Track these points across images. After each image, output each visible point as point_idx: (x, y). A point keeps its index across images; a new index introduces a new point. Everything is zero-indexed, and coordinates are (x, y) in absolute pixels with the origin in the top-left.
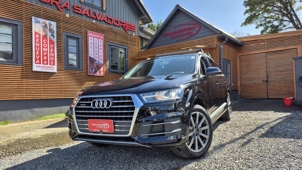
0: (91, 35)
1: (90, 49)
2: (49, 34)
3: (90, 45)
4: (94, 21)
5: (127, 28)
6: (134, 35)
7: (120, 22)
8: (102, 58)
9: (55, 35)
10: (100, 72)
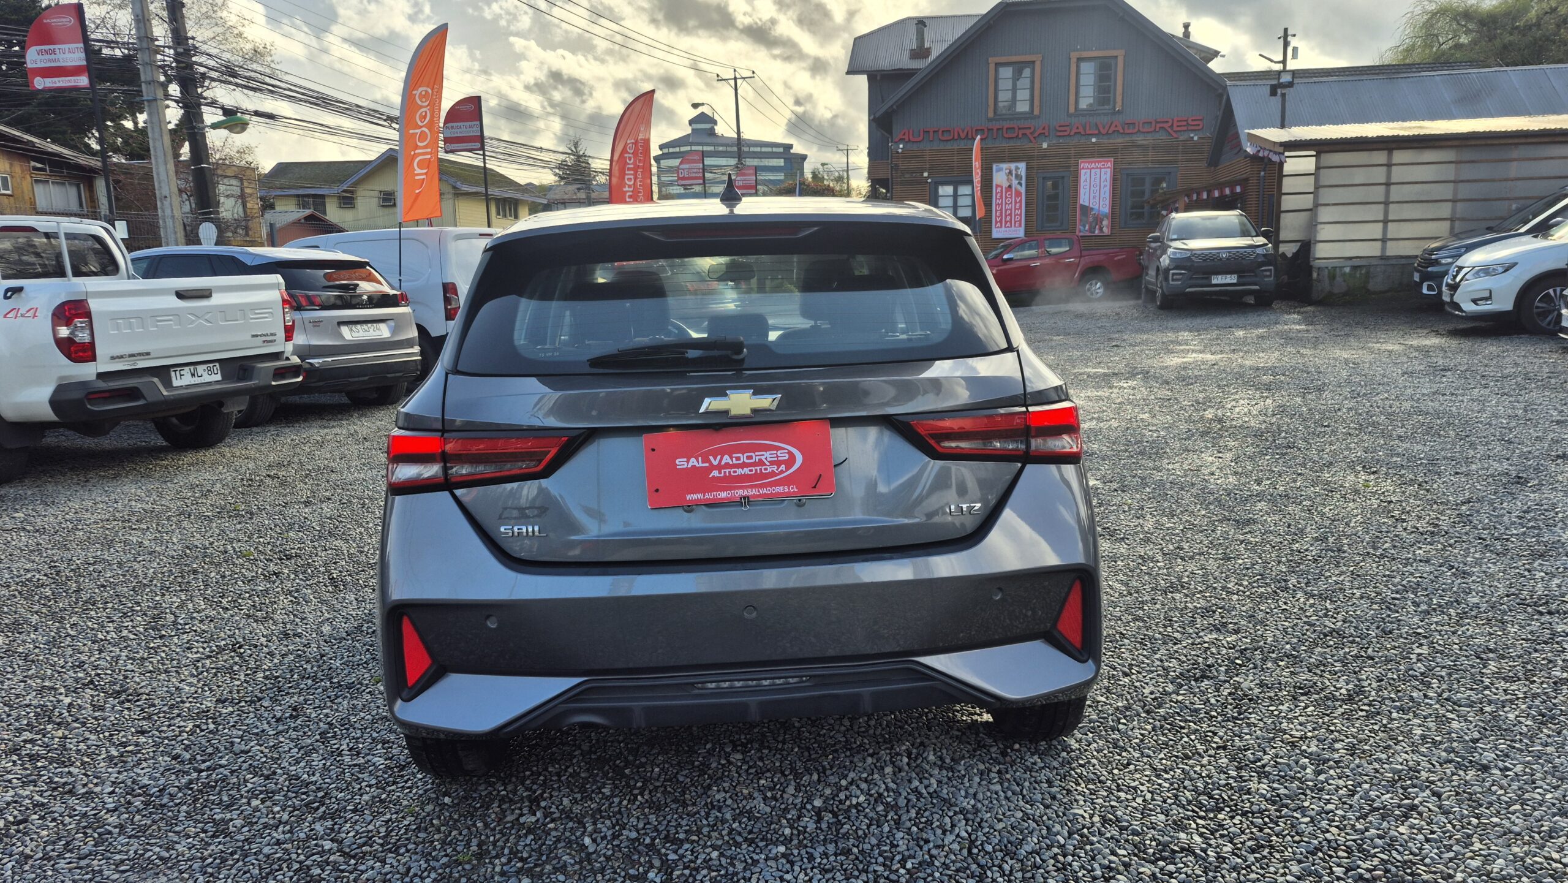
0: (1086, 165)
1: (1082, 191)
2: (1015, 182)
3: (1082, 184)
4: (1094, 140)
5: (1175, 128)
6: (1196, 138)
7: (1157, 122)
8: (1107, 202)
9: (1023, 182)
10: (1101, 229)
